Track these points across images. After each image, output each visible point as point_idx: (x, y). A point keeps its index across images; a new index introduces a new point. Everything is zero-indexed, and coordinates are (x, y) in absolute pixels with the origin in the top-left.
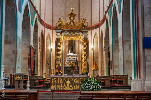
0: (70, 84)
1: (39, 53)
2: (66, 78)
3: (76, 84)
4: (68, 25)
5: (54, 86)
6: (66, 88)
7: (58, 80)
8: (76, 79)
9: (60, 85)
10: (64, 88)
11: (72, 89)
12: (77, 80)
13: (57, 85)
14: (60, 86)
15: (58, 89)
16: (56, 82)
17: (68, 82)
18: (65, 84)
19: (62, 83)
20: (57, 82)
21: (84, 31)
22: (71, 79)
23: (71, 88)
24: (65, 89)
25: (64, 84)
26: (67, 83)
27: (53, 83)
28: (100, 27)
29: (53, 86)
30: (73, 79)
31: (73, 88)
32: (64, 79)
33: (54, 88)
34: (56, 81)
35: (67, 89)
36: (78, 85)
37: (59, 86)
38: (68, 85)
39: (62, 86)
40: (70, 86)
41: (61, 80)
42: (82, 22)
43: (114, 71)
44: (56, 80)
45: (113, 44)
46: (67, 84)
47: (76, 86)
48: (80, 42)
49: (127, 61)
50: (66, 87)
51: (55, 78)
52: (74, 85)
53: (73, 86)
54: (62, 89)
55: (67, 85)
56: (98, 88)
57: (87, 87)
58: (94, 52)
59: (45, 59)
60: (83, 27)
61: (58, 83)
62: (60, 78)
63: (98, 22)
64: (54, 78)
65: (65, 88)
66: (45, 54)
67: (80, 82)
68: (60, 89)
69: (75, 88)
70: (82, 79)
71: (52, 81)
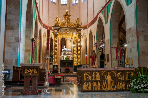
0: (111, 81)
1: (38, 48)
2: (105, 71)
3: (120, 81)
5: (87, 85)
6: (106, 87)
7: (93, 75)
8: (119, 73)
9: (97, 82)
10: (103, 88)
11: (115, 89)
12: (121, 75)
13: (92, 83)
14: (97, 84)
15: (93, 89)
16: (90, 78)
17: (109, 78)
18: (104, 82)
19: (99, 79)
20: (92, 78)
21: (79, 29)
22: (113, 73)
23: (113, 87)
24: (104, 90)
25: (102, 81)
26: (106, 79)
27: (85, 80)
28: (88, 28)
29: (86, 84)
30: (115, 74)
31: (116, 87)
32: (102, 74)
33: (87, 88)
34: (90, 77)
35: (107, 89)
36: (122, 83)
37: (94, 84)
38: (109, 82)
39: (99, 84)
40: (111, 84)
41: (98, 75)
42: (77, 21)
43: (112, 64)
44: (90, 75)
45: (111, 39)
46: (107, 81)
47: (120, 84)
48: (70, 40)
49: (142, 52)
50: (106, 85)
51: (89, 71)
52: (118, 82)
53: (116, 84)
54: (99, 89)
55: (107, 83)
59: (42, 54)
60: (77, 25)
61: (93, 79)
62: (96, 71)
63: (87, 24)
64: (86, 72)
65: (104, 88)
66: (42, 50)
67: (125, 78)
68: (96, 89)
69: (119, 88)
70: (128, 74)
71: (85, 77)
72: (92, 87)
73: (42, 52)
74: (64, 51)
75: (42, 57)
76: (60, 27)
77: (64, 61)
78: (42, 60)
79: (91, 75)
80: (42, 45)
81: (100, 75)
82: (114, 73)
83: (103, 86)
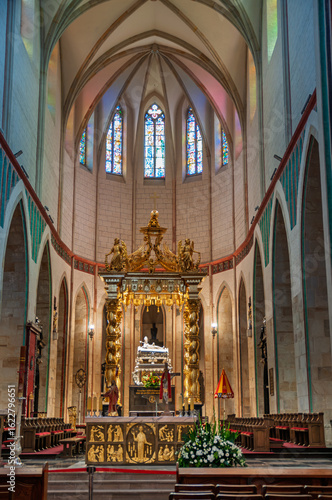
0: (145, 445)
1: (54, 346)
2: (133, 424)
4: (140, 259)
5: (97, 450)
6: (134, 456)
7: (110, 431)
8: (163, 428)
10: (127, 457)
11: (152, 460)
12: (167, 432)
13: (105, 447)
14: (116, 449)
15: (109, 459)
16: (103, 437)
17: (141, 438)
18: (132, 445)
19: (122, 440)
20: (106, 437)
21: (189, 279)
22: (149, 427)
23: (149, 456)
24: (131, 462)
25: (127, 445)
26: (135, 439)
27: (92, 440)
28: (236, 265)
29: (95, 449)
30: (154, 429)
31: (154, 457)
32: (128, 429)
33: (97, 458)
34: (102, 435)
35: (135, 460)
36: (169, 448)
37: (111, 451)
38: (140, 446)
39: (121, 450)
40: (145, 449)
41: (119, 431)
42: (184, 251)
43: (281, 402)
44: (102, 431)
45: (277, 318)
46: (136, 443)
47: (163, 450)
48: (177, 310)
49: (319, 369)
50: (134, 452)
51: (101, 424)
53: (155, 449)
54: (120, 460)
56: (231, 456)
57: (199, 453)
58: (221, 342)
59: (71, 363)
60: (186, 265)
61: (109, 440)
62: (114, 424)
63: (232, 252)
64: (96, 426)
65: (131, 457)
66: (72, 349)
67: (175, 438)
68: (114, 460)
69: (161, 458)
70: (182, 429)
71: (92, 436)
72: (106, 457)
73: (72, 357)
74: (143, 353)
75: (71, 376)
76: (126, 275)
77: (144, 388)
78: (71, 385)
79: (104, 431)
80: (73, 334)
81: (123, 431)
82: (152, 426)
83: (129, 453)
